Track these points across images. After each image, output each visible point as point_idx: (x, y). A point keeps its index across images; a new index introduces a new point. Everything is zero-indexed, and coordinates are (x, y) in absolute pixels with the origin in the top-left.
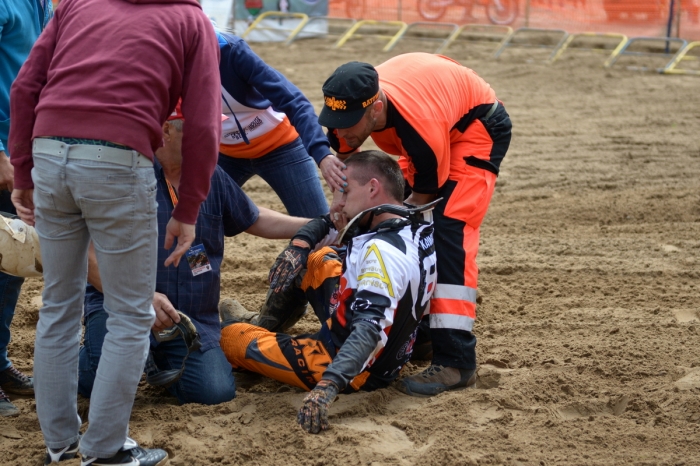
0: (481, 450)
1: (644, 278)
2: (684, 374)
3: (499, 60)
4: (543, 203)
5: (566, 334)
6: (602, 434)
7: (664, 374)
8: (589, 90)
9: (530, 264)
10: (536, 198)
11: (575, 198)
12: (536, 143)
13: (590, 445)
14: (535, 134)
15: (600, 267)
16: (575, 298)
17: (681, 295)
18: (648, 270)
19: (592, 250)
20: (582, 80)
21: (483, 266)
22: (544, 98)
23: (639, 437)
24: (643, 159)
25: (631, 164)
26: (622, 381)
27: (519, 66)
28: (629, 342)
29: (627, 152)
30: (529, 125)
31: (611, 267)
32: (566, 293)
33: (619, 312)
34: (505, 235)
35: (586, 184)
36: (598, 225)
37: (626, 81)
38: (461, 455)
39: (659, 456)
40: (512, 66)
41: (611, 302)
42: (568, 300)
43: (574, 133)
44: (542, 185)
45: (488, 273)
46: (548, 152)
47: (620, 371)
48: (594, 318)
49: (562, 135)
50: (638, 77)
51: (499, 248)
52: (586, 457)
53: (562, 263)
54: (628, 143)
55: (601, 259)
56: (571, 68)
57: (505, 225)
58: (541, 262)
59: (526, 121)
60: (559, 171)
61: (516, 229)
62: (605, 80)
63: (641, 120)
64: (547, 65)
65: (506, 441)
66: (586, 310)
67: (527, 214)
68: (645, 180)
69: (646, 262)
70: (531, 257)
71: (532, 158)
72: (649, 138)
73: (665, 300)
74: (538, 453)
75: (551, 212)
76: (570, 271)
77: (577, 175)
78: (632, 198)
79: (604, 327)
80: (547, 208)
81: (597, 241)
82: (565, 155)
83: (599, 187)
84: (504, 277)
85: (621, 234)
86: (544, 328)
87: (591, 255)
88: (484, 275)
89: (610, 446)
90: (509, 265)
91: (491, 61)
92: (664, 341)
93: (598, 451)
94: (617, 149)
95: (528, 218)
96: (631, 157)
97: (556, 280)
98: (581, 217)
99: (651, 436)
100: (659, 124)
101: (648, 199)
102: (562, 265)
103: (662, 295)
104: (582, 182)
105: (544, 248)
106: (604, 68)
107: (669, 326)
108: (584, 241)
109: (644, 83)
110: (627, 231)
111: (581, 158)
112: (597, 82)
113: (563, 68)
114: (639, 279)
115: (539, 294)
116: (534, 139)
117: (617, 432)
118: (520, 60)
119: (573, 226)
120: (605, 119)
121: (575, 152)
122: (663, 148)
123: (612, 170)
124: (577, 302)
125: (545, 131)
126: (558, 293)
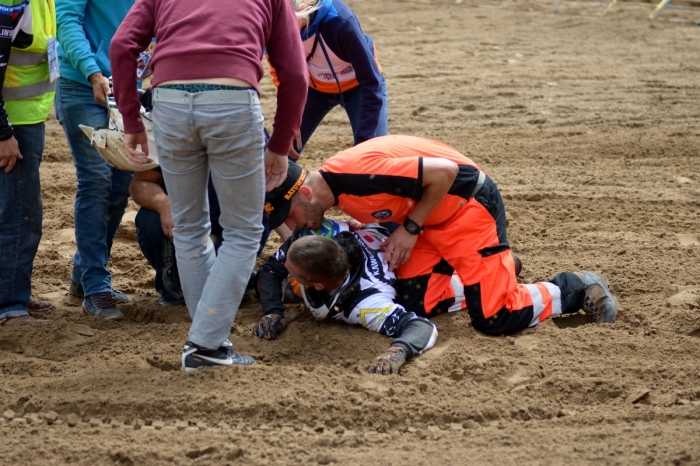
0: (489, 355)
1: (657, 206)
2: (677, 291)
3: (556, 12)
4: (576, 138)
5: (580, 254)
6: (596, 343)
7: (659, 291)
8: (633, 39)
9: (557, 192)
10: (571, 134)
11: (606, 134)
12: (579, 86)
13: (586, 352)
14: (580, 78)
15: (618, 196)
16: (592, 223)
17: (687, 221)
18: (660, 199)
19: (614, 181)
20: (628, 30)
21: (515, 193)
22: (593, 46)
23: (629, 346)
24: (671, 101)
25: (659, 105)
26: (622, 297)
27: (573, 17)
28: (634, 263)
29: (657, 94)
30: (576, 70)
31: (627, 196)
32: (585, 218)
33: (629, 236)
34: (539, 167)
35: (617, 122)
36: (622, 159)
37: (667, 31)
38: (469, 359)
39: (646, 363)
40: (567, 18)
41: (624, 227)
42: (585, 225)
43: (614, 77)
44: (578, 123)
45: (519, 199)
46: (588, 93)
47: (620, 288)
48: (607, 241)
49: (604, 79)
50: (678, 28)
51: (532, 177)
52: (581, 362)
53: (585, 192)
54: (660, 86)
55: (619, 188)
56: (620, 19)
57: (541, 158)
58: (567, 190)
59: (574, 66)
60: (595, 110)
61: (550, 161)
62: (649, 30)
63: (676, 66)
64: (598, 17)
65: (512, 347)
66: (600, 234)
67: (562, 148)
68: (670, 120)
69: (659, 193)
70: (558, 186)
71: (573, 98)
72: (680, 82)
73: (671, 225)
74: (539, 359)
75: (583, 146)
76: (591, 199)
77: (610, 115)
78: (656, 135)
79: (613, 249)
80: (579, 144)
81: (619, 172)
82: (602, 96)
83: (628, 125)
84: (533, 203)
85: (642, 167)
86: (560, 248)
87: (613, 185)
88: (515, 201)
89: (604, 353)
90: (538, 192)
91: (550, 12)
92: (665, 262)
93: (592, 358)
94: (651, 92)
95: (562, 152)
96: (661, 99)
97: (579, 207)
98: (607, 151)
99: (641, 345)
100: (692, 70)
101: (669, 136)
102: (585, 194)
103: (669, 221)
104: (614, 120)
105: (571, 179)
106: (649, 20)
107: (671, 248)
108: (607, 173)
109: (683, 34)
110: (647, 164)
111: (616, 99)
112: (641, 32)
113: (613, 20)
114: (652, 207)
115: (561, 219)
116: (578, 82)
117: (611, 341)
118: (576, 12)
119: (600, 159)
120: (644, 65)
121: (612, 94)
122: (690, 92)
123: (642, 110)
124: (593, 226)
125: (589, 75)
126: (578, 218)
